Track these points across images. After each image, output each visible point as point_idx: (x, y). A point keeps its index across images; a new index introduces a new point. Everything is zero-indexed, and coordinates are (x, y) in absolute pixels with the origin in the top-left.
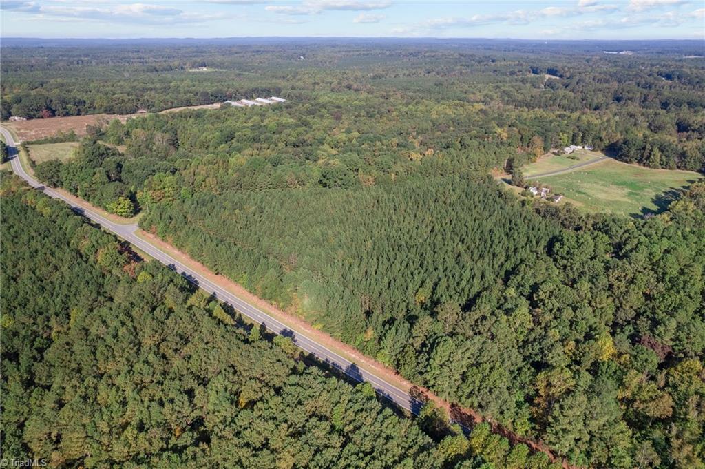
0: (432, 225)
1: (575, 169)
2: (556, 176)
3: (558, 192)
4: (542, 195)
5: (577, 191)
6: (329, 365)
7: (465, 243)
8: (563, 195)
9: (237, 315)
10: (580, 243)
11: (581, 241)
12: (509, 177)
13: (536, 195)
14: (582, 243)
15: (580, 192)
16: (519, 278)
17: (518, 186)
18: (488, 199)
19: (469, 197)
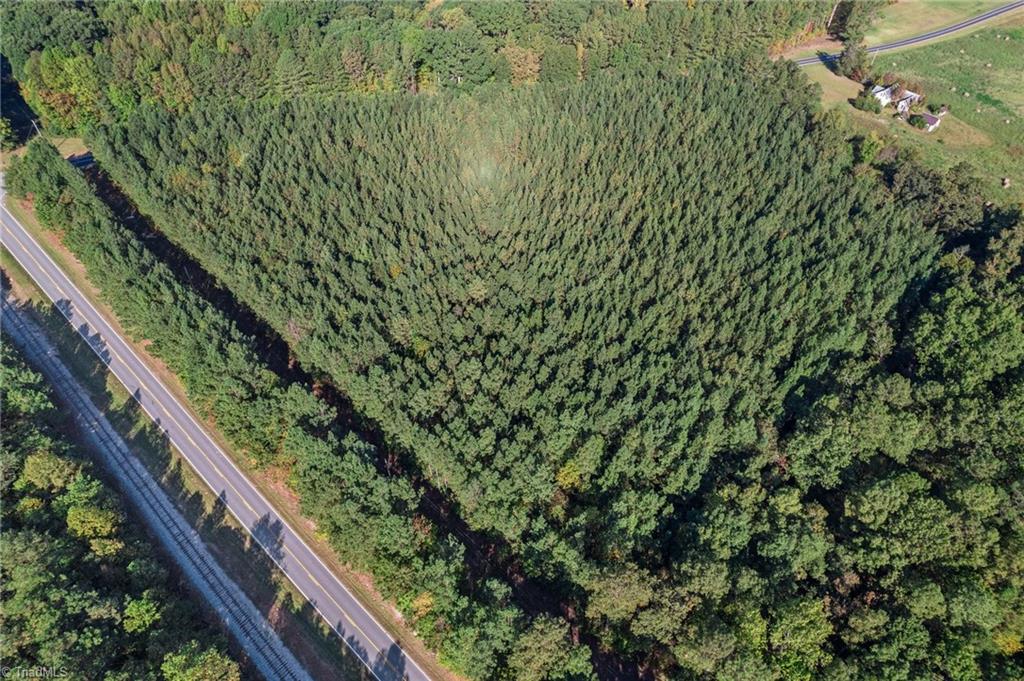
0: (640, 213)
1: (981, 25)
2: (936, 47)
3: (936, 100)
4: (900, 110)
5: (979, 97)
6: (340, 642)
7: (706, 286)
8: (949, 108)
9: (173, 464)
10: (990, 330)
11: (991, 326)
12: (835, 48)
13: (887, 106)
14: (995, 333)
15: (987, 99)
16: (817, 441)
17: (849, 77)
18: (780, 137)
19: (738, 127)
